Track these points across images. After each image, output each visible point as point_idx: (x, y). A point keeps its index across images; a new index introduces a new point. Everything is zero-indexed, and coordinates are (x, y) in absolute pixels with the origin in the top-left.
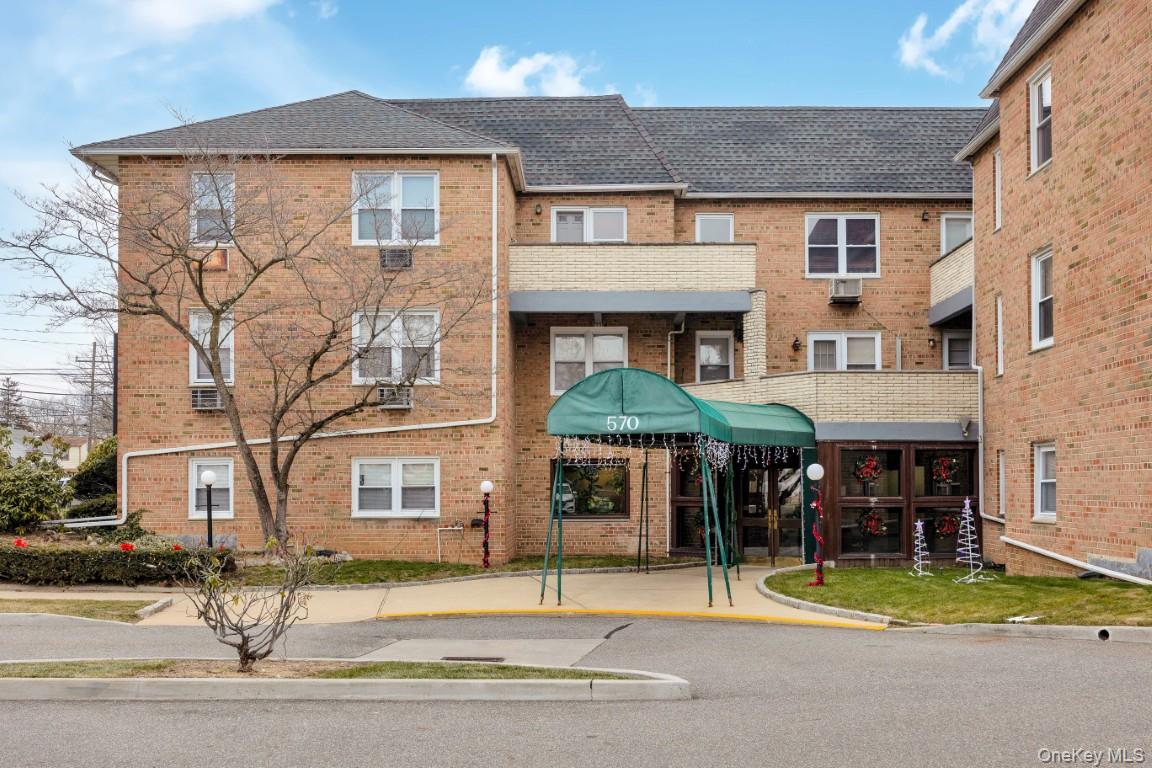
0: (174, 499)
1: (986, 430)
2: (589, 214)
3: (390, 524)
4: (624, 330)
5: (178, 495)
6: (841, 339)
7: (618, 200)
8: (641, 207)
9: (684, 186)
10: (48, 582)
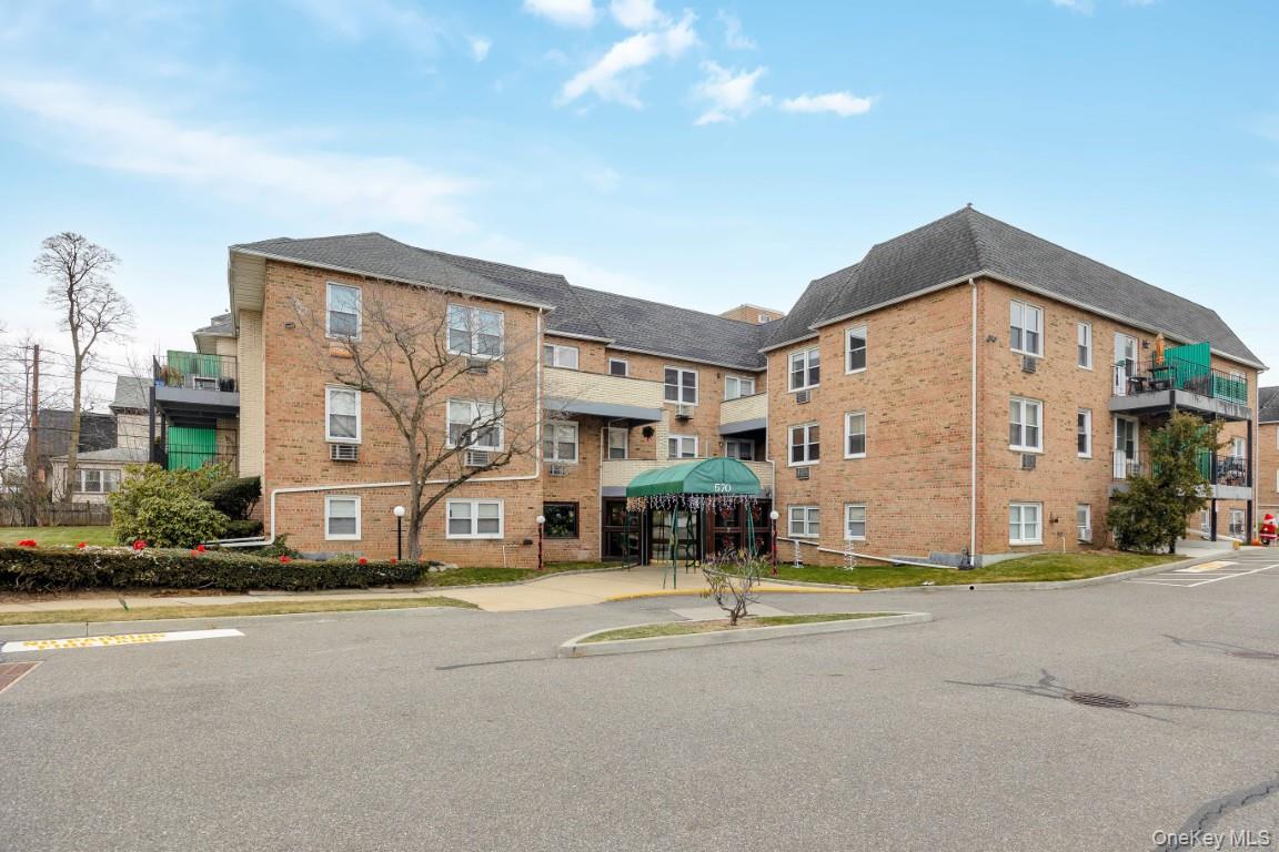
0: (314, 525)
1: (776, 493)
2: (557, 349)
3: (472, 544)
4: (576, 423)
5: (316, 522)
6: (679, 438)
7: (574, 343)
8: (587, 349)
9: (613, 341)
10: (307, 589)
